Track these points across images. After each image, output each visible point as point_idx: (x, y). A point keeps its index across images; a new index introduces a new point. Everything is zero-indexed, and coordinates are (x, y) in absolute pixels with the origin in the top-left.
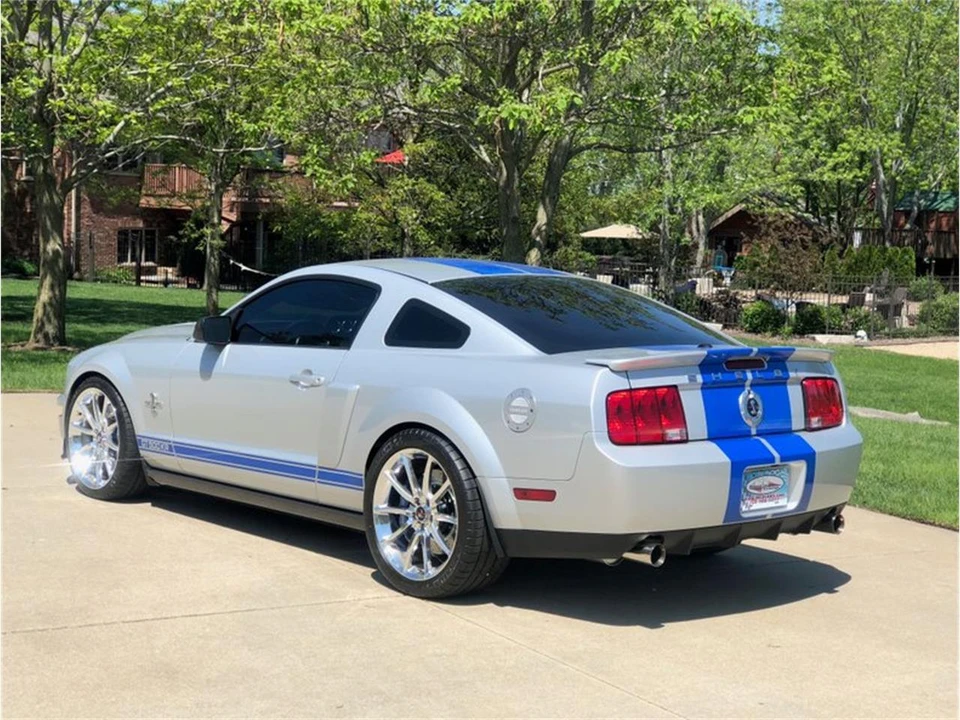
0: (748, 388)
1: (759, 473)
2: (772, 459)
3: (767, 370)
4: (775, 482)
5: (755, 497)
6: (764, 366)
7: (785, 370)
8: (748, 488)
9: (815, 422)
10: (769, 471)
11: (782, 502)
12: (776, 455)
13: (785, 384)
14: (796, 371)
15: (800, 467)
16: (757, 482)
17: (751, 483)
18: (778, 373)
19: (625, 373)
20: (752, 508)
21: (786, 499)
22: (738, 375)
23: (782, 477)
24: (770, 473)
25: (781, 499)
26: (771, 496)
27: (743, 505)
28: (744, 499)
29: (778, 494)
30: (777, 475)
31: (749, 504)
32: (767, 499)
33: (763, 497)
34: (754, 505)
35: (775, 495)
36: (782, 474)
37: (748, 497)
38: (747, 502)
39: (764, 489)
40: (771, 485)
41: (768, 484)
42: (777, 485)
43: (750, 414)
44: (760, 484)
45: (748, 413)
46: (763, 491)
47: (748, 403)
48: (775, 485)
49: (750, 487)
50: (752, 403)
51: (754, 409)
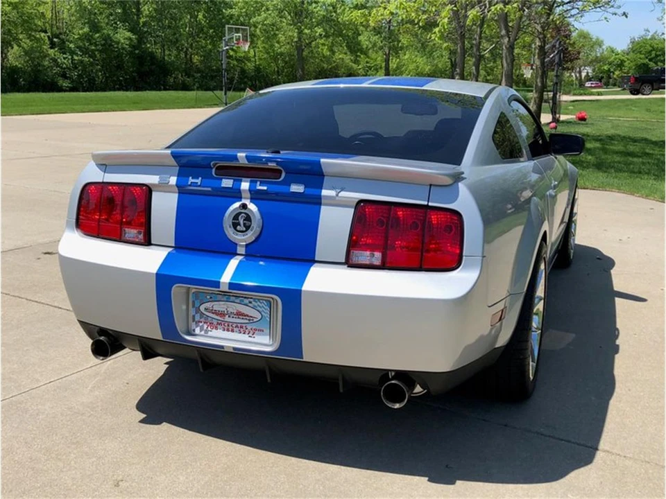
0: (245, 200)
5: (215, 322)
8: (202, 308)
10: (235, 298)
11: (260, 339)
17: (206, 305)
19: (104, 166)
21: (267, 337)
22: (227, 183)
23: (259, 308)
24: (238, 301)
25: (258, 335)
26: (242, 327)
27: (197, 327)
28: (196, 320)
29: (254, 328)
30: (250, 305)
31: (205, 328)
32: (235, 329)
33: (228, 326)
34: (214, 330)
35: (249, 328)
36: (259, 306)
37: (203, 319)
38: (203, 325)
39: (229, 317)
40: (239, 314)
41: (235, 312)
42: (251, 317)
43: (235, 228)
44: (223, 310)
45: (232, 228)
46: (227, 319)
47: (236, 217)
48: (247, 316)
49: (205, 309)
50: (241, 217)
51: (241, 225)
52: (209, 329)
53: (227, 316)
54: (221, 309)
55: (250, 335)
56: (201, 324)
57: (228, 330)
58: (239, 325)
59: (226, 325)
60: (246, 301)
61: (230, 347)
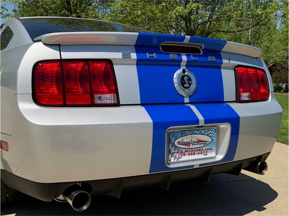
0: (183, 67)
1: (187, 132)
2: (197, 121)
3: (202, 56)
4: (202, 139)
5: (184, 151)
6: (200, 52)
7: (219, 57)
8: (176, 143)
9: (245, 96)
10: (198, 130)
11: (211, 154)
12: (201, 118)
13: (219, 68)
15: (226, 128)
16: (186, 139)
17: (180, 140)
18: (211, 58)
19: (57, 46)
20: (180, 160)
21: (215, 153)
22: (172, 56)
23: (210, 135)
24: (198, 132)
25: (209, 153)
26: (200, 150)
27: (172, 157)
28: (172, 152)
29: (207, 148)
30: (205, 134)
31: (177, 157)
32: (196, 152)
33: (192, 151)
34: (183, 157)
35: (204, 149)
36: (210, 133)
37: (176, 151)
38: (176, 155)
39: (193, 145)
40: (199, 141)
41: (196, 140)
42: (206, 141)
43: (183, 86)
44: (189, 141)
46: (191, 146)
47: (182, 79)
48: (204, 141)
49: (178, 142)
50: (186, 78)
51: (187, 83)
52: (180, 156)
53: (192, 144)
55: (204, 154)
56: (175, 155)
57: (192, 154)
58: (198, 149)
59: (190, 151)
60: (203, 132)
61: (198, 164)
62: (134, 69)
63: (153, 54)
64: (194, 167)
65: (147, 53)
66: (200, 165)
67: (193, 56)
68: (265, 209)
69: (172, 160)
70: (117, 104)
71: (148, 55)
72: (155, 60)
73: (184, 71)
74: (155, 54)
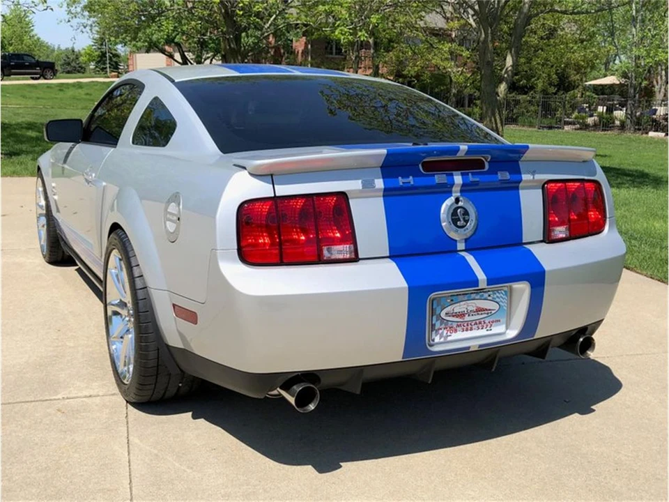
0: (456, 194)
1: (461, 298)
2: (475, 282)
3: (488, 173)
4: (485, 307)
5: (455, 325)
6: (484, 168)
7: (516, 172)
8: (443, 314)
9: (560, 231)
10: (477, 294)
11: (498, 329)
12: (481, 276)
13: (517, 188)
14: (533, 173)
15: (523, 290)
16: (458, 308)
17: (448, 309)
18: (504, 175)
19: (270, 176)
20: (449, 338)
21: (504, 326)
22: (439, 178)
23: (497, 300)
24: (478, 297)
25: (495, 326)
26: (480, 323)
27: (436, 336)
28: (436, 328)
29: (491, 320)
30: (489, 298)
31: (445, 334)
32: (474, 327)
33: (468, 325)
34: (453, 334)
35: (487, 322)
36: (498, 297)
37: (443, 326)
38: (443, 332)
39: (469, 315)
40: (479, 310)
41: (475, 309)
42: (490, 310)
43: (456, 225)
44: (463, 310)
45: (452, 225)
46: (467, 318)
47: (454, 213)
48: (486, 310)
49: (446, 314)
50: (460, 212)
51: (462, 219)
52: (449, 334)
53: (467, 315)
54: (460, 310)
55: (488, 328)
56: (441, 331)
57: (467, 330)
58: (478, 322)
59: (465, 325)
60: (486, 295)
61: (476, 346)
62: (379, 204)
63: (409, 177)
64: (471, 350)
65: (400, 178)
66: (480, 346)
67: (473, 174)
68: (594, 410)
69: (437, 339)
70: (355, 259)
71: (401, 181)
72: (413, 188)
73: (457, 200)
74: (411, 178)
